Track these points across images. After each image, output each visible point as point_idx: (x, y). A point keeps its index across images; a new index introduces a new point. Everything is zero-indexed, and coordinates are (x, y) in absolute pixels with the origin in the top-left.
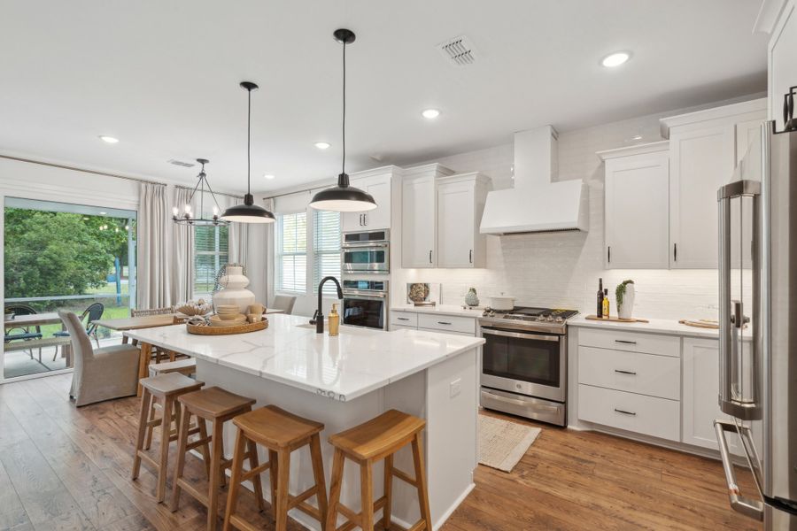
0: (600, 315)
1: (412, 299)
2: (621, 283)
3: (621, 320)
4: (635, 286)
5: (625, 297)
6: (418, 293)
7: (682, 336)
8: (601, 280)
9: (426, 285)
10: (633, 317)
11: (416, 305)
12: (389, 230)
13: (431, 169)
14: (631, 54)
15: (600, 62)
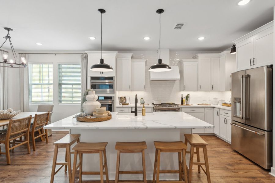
0: (182, 104)
1: (121, 103)
2: (187, 95)
3: (187, 105)
4: (190, 95)
5: (188, 99)
6: (123, 101)
7: (204, 107)
8: (182, 94)
9: (125, 97)
10: (190, 104)
11: (122, 105)
12: (114, 76)
13: (129, 55)
14: (205, 37)
15: (198, 39)
